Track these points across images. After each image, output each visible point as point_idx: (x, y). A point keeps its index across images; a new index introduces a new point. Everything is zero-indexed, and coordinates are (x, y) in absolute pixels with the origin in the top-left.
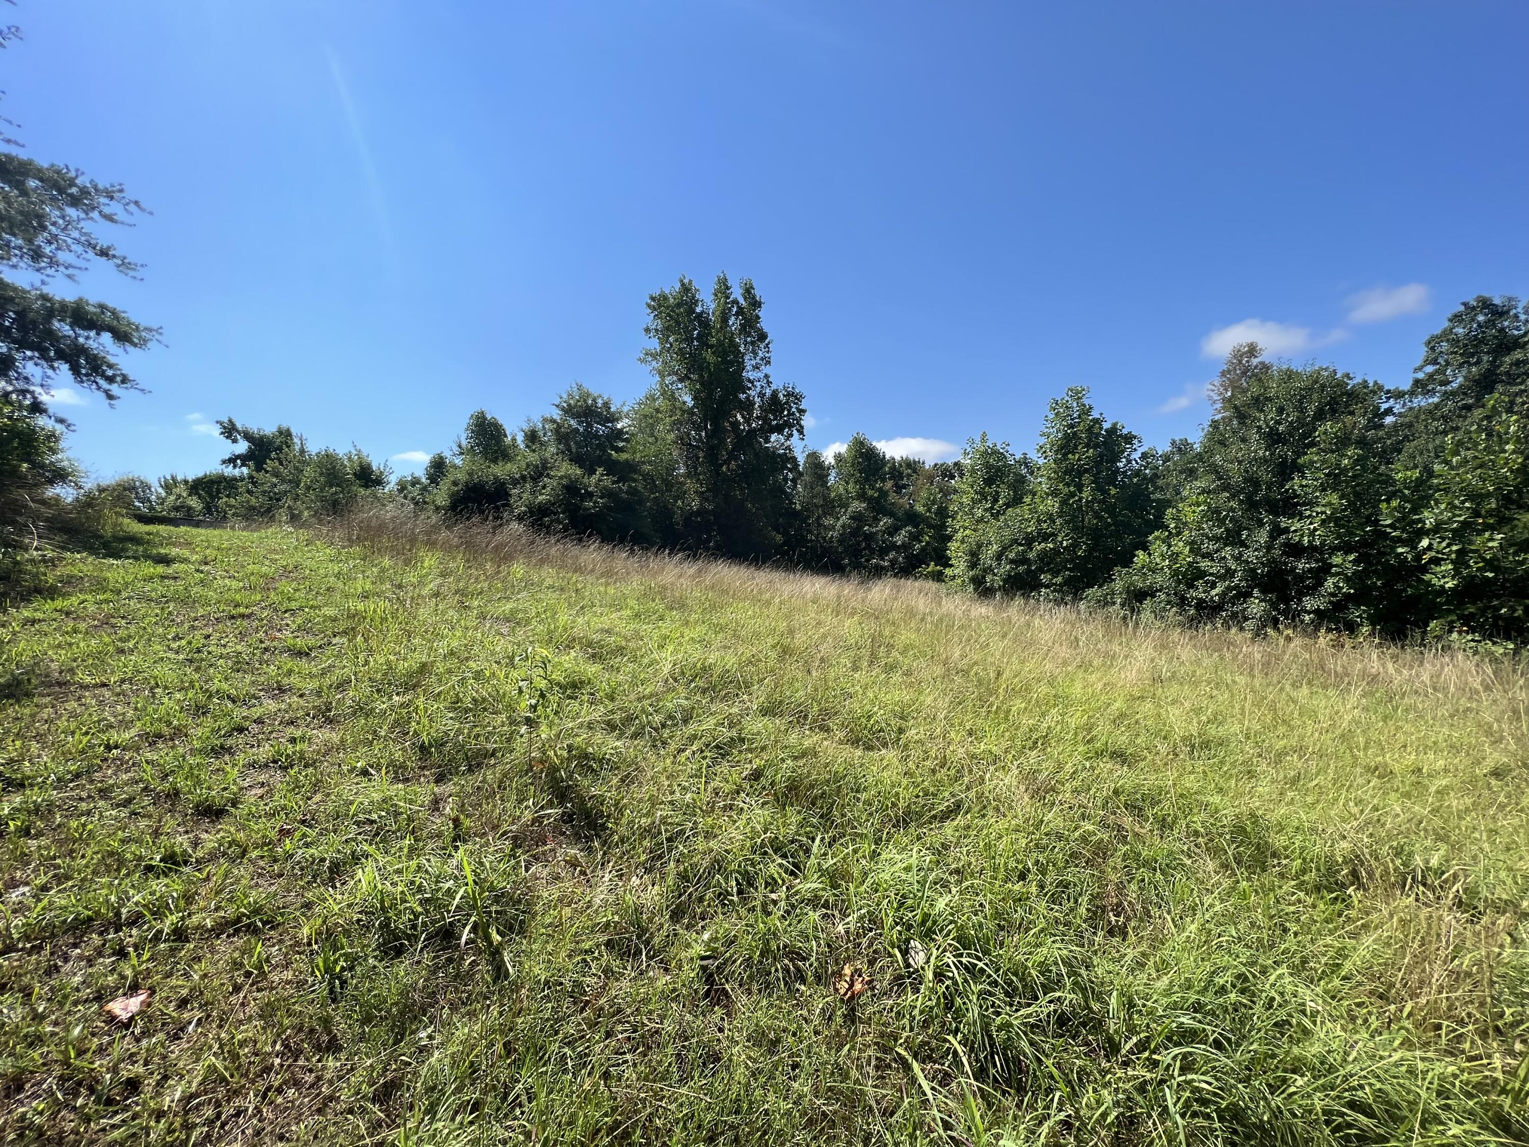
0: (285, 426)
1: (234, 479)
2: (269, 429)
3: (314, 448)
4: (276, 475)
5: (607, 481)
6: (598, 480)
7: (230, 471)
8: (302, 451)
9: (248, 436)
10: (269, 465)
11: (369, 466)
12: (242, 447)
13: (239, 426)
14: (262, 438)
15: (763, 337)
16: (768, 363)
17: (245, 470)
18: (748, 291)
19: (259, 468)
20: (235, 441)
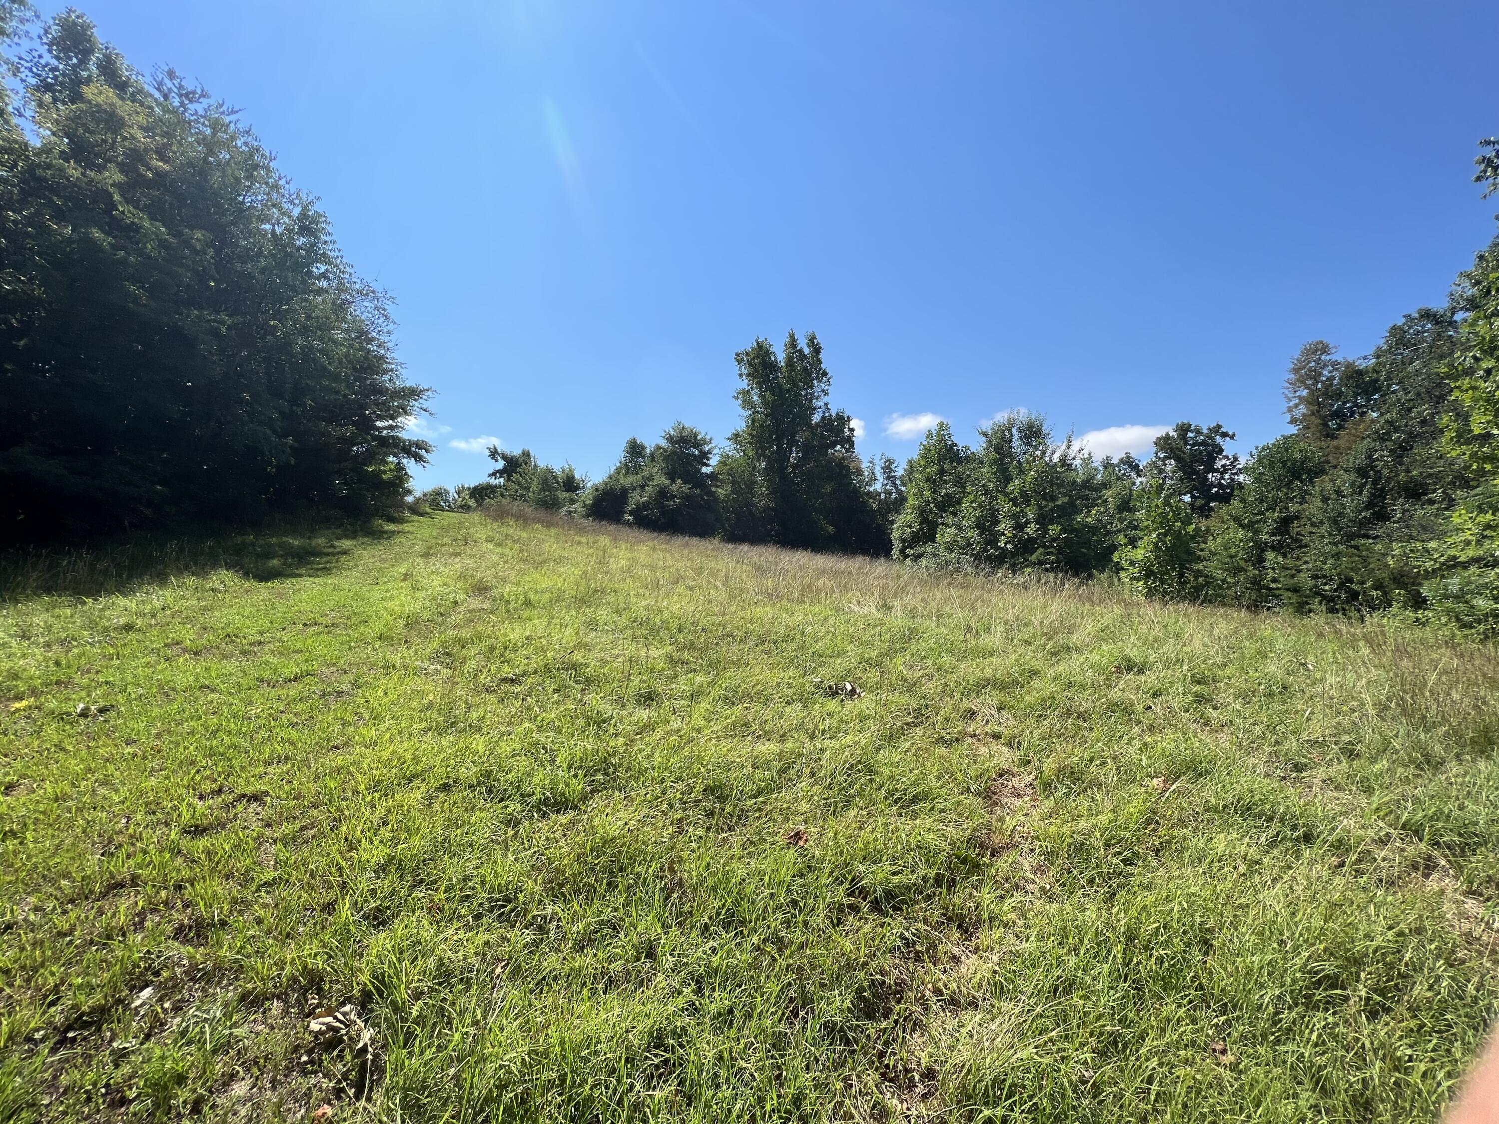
0: (526, 449)
1: (496, 486)
2: (516, 452)
3: (542, 464)
4: (519, 483)
5: (685, 488)
6: (678, 487)
7: (494, 481)
8: (536, 466)
9: (504, 457)
10: (515, 476)
11: (573, 477)
12: (501, 464)
13: (499, 451)
14: (512, 458)
15: (825, 374)
16: (826, 394)
17: (502, 480)
18: (812, 341)
19: (509, 480)
20: (497, 461)
